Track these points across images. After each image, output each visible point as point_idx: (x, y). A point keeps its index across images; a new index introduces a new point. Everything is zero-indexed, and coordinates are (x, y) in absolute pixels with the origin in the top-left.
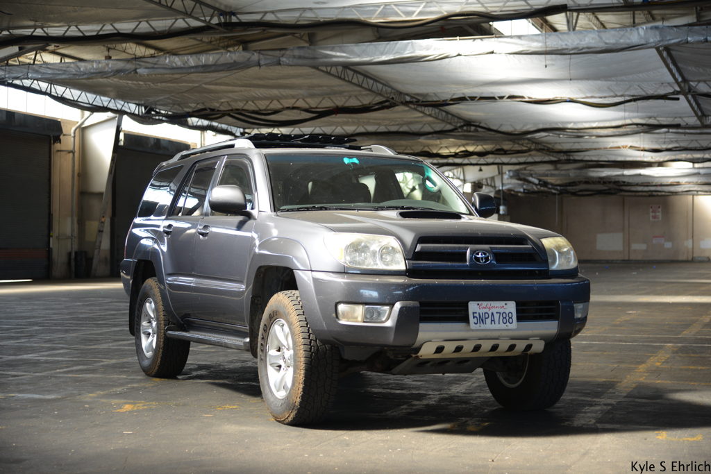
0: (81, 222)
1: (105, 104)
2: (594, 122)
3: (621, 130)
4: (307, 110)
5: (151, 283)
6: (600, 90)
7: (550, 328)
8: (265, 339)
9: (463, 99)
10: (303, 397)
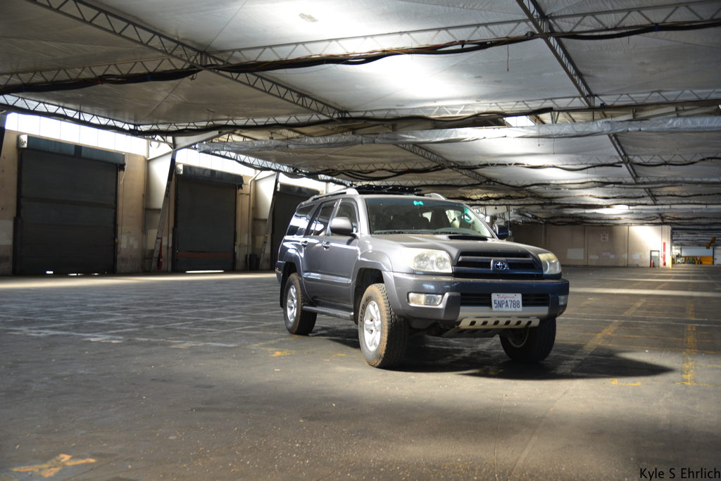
0: (254, 237)
1: (269, 166)
2: (568, 180)
3: (584, 185)
4: (390, 171)
5: (293, 276)
6: (572, 160)
7: (543, 311)
8: (363, 313)
9: (486, 165)
10: (386, 351)
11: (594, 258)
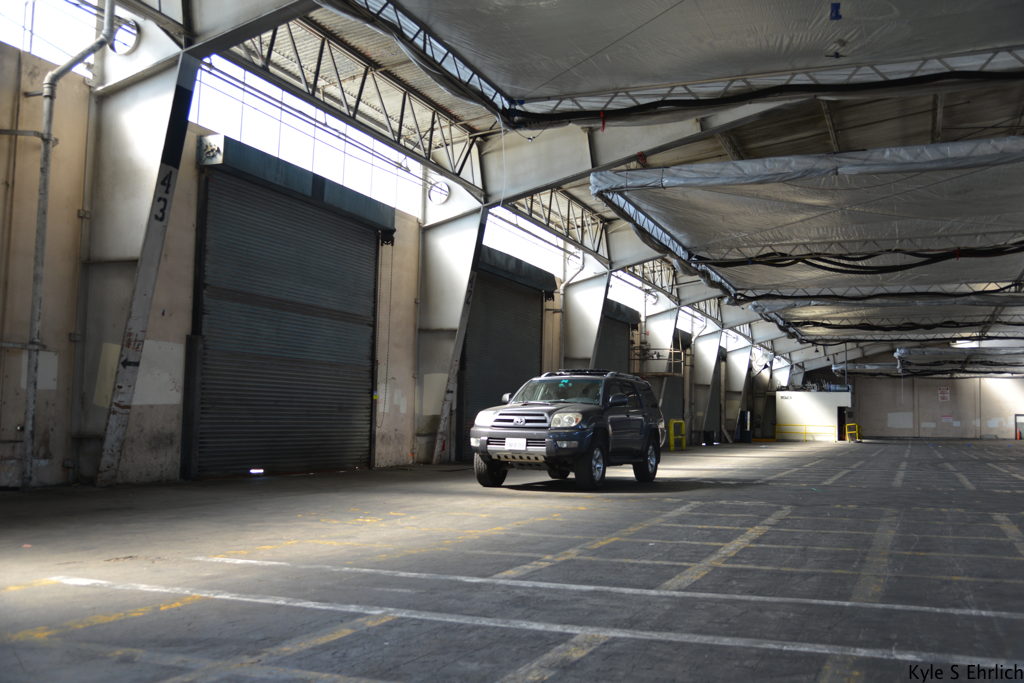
4: (914, 254)
11: (928, 427)
